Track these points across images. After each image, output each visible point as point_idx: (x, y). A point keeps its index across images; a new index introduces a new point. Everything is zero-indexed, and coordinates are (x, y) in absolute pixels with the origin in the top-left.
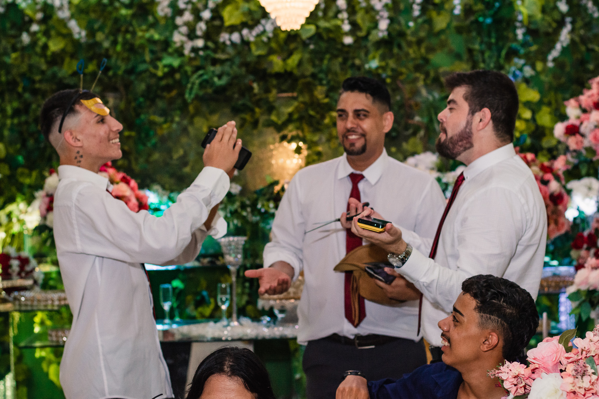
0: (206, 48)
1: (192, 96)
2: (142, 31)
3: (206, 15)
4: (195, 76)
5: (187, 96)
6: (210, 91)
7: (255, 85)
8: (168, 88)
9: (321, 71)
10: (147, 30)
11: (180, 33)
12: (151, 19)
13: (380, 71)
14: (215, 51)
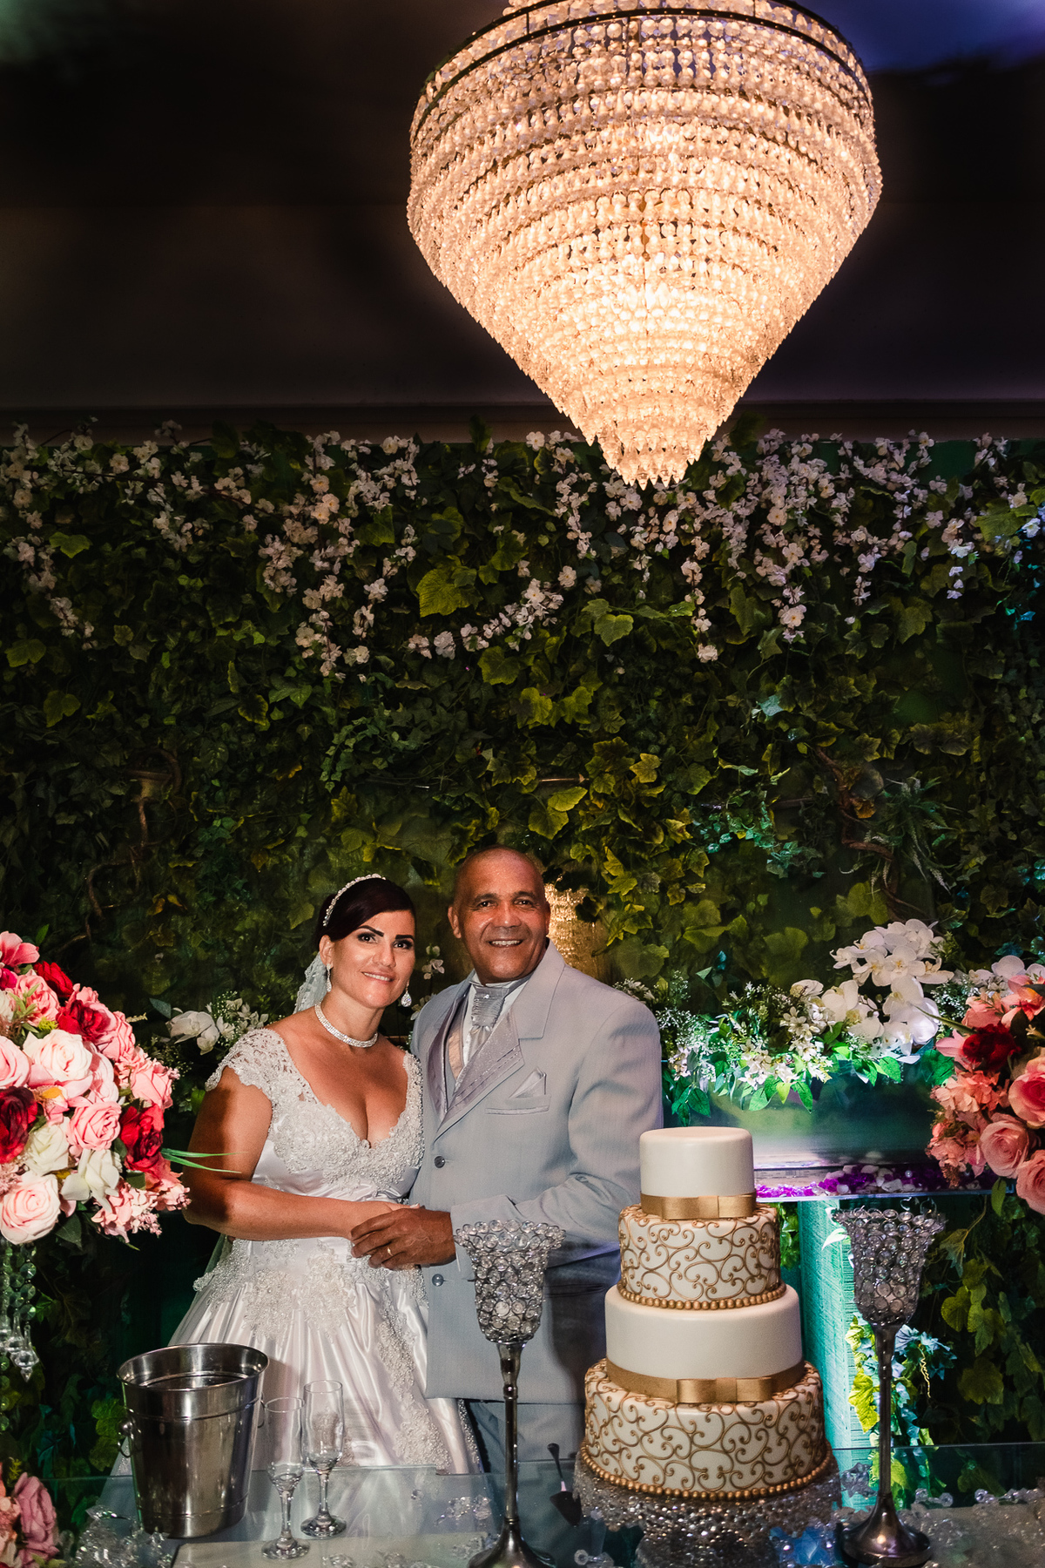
0: (372, 666)
1: (337, 777)
2: (226, 626)
3: (377, 589)
4: (346, 730)
5: (324, 777)
6: (380, 764)
7: (488, 755)
8: (282, 760)
9: (646, 723)
10: (237, 625)
11: (312, 625)
12: (247, 599)
13: (784, 726)
14: (395, 675)
